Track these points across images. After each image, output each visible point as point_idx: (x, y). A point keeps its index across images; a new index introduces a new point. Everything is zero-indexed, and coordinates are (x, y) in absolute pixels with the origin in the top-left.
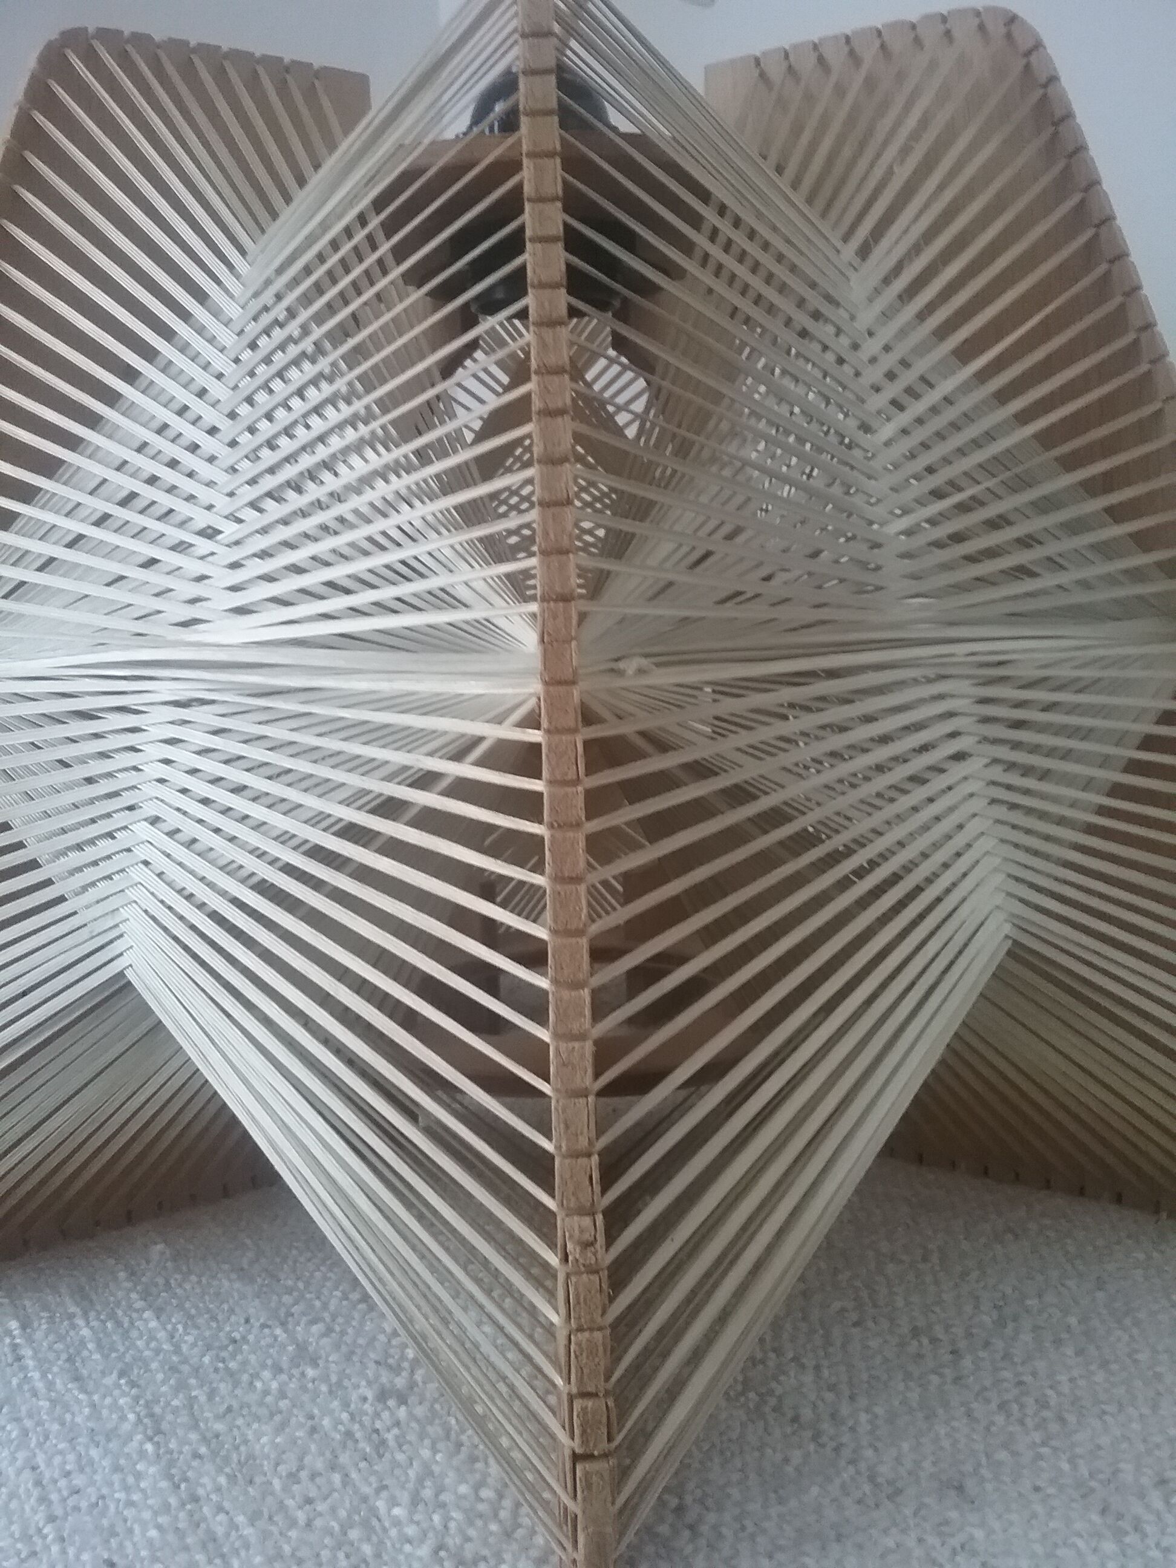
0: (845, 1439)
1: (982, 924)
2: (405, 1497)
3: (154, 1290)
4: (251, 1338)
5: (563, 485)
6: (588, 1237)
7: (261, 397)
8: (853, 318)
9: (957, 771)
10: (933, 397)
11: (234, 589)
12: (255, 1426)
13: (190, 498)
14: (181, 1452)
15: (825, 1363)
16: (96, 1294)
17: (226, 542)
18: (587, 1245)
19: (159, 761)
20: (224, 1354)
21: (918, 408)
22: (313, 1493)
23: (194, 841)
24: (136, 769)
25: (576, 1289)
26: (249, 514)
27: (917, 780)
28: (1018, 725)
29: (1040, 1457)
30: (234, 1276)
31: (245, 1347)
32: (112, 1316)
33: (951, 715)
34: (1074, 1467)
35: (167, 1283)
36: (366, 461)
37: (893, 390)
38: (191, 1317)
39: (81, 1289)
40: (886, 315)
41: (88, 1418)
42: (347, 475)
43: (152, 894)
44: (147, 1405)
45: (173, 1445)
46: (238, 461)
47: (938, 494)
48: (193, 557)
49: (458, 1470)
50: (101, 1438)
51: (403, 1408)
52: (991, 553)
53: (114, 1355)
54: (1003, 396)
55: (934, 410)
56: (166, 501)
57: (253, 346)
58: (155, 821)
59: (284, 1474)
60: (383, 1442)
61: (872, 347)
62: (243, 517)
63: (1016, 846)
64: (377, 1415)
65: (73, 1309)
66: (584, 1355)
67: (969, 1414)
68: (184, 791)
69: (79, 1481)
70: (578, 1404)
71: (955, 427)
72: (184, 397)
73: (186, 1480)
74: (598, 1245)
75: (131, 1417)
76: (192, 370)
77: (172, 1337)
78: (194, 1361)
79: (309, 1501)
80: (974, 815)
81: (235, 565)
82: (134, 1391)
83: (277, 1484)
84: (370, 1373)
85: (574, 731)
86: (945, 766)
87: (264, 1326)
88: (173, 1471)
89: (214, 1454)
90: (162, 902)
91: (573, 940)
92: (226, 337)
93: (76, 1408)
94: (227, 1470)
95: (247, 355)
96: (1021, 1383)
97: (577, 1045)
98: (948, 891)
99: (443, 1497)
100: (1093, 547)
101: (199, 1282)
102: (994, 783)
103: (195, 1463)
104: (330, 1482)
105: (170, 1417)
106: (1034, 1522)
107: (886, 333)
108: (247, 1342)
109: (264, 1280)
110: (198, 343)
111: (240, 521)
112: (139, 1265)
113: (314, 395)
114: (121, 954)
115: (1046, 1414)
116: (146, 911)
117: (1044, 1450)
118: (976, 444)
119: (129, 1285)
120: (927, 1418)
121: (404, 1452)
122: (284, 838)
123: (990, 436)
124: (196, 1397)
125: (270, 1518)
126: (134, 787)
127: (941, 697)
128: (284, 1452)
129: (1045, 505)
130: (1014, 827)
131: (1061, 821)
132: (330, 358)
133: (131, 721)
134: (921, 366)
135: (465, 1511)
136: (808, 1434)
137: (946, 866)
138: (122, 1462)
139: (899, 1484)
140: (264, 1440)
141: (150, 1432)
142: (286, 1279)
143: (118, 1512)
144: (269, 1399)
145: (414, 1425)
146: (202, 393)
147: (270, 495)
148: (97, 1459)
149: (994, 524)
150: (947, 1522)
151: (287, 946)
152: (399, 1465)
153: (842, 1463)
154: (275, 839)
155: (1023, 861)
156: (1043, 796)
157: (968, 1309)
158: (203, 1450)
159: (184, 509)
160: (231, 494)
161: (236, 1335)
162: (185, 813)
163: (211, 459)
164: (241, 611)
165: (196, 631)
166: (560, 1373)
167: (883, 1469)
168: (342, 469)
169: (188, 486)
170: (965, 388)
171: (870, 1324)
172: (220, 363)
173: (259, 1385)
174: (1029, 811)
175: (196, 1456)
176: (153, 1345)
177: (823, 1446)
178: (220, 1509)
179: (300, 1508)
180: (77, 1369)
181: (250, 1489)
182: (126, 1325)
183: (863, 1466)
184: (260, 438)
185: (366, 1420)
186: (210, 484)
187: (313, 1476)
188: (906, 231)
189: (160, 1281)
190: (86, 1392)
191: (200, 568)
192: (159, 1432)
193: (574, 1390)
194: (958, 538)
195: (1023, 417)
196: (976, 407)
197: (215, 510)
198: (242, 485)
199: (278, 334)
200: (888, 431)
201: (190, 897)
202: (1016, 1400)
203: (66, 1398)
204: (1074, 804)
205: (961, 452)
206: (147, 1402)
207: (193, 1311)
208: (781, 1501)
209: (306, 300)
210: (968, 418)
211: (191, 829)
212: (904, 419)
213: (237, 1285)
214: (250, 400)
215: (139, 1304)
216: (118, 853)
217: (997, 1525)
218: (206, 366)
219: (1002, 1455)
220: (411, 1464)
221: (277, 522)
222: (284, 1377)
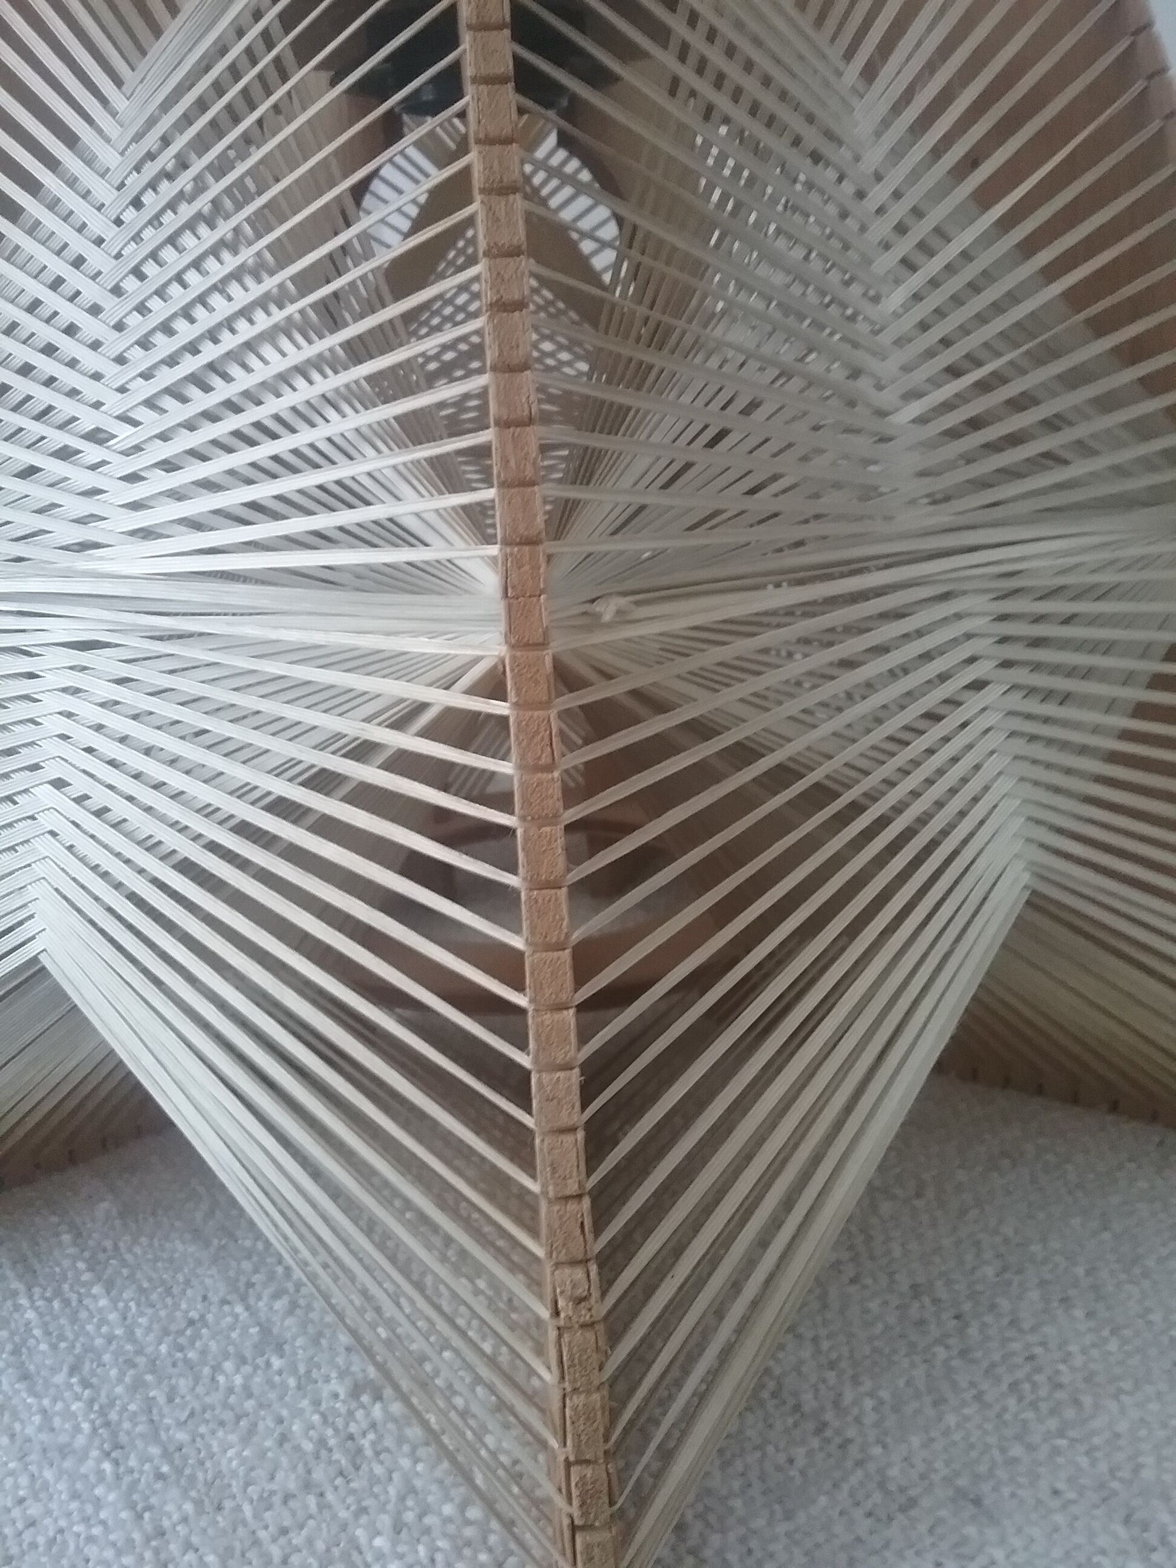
0: (851, 1433)
1: (1000, 876)
2: (385, 1521)
3: (101, 1256)
4: (210, 1318)
5: (524, 400)
6: (581, 1292)
7: (150, 269)
8: (857, 159)
9: (974, 702)
10: (950, 252)
11: (136, 506)
12: (220, 1434)
13: (73, 393)
14: (141, 1472)
15: (823, 1332)
16: (40, 1261)
17: (121, 447)
18: (579, 1301)
19: (60, 713)
20: (181, 1340)
21: (934, 266)
22: (287, 1523)
23: (106, 810)
24: (32, 721)
25: (570, 1350)
26: (143, 414)
27: (934, 717)
28: (1037, 643)
29: (1056, 1451)
30: (188, 1236)
31: (204, 1331)
32: (58, 1293)
33: (969, 636)
34: (1093, 1463)
35: (116, 1248)
36: (284, 355)
37: (904, 246)
38: (142, 1290)
39: (25, 1260)
40: (897, 153)
41: (40, 1429)
42: (261, 373)
43: (63, 869)
44: (102, 1412)
45: (133, 1462)
46: (128, 349)
47: (954, 372)
48: (81, 466)
49: (440, 1482)
50: (53, 1454)
51: (378, 1406)
52: (1014, 440)
53: (63, 1345)
54: (1029, 247)
55: (950, 269)
56: (44, 396)
57: (137, 203)
58: (59, 784)
59: (255, 1497)
60: (360, 1451)
61: (879, 194)
62: (138, 418)
63: (1036, 783)
64: (351, 1413)
65: (16, 1285)
66: (582, 1420)
67: (979, 1397)
68: (89, 750)
69: (34, 1510)
70: (575, 1471)
71: (974, 288)
72: (58, 267)
73: (149, 1508)
74: (593, 1300)
75: (86, 1426)
76: (65, 233)
77: (125, 1318)
78: (149, 1350)
79: (284, 1531)
80: (992, 753)
81: (133, 478)
82: (87, 1392)
83: (247, 1510)
84: (340, 1360)
85: (546, 705)
86: (959, 698)
87: (224, 1302)
88: (135, 1497)
89: (179, 1471)
90: (74, 879)
91: (556, 954)
92: (103, 191)
93: (24, 1416)
94: (193, 1494)
95: (129, 215)
96: (1031, 1358)
97: (561, 1075)
98: (965, 842)
99: (428, 1520)
100: (1126, 425)
101: (151, 1245)
102: (1011, 713)
103: (159, 1486)
104: (306, 1507)
105: (126, 1425)
106: (1055, 1536)
107: (896, 177)
108: (206, 1325)
109: (221, 1240)
110: (70, 199)
111: (135, 423)
112: (84, 1223)
113: (216, 270)
114: (33, 938)
115: (1060, 1395)
116: (56, 890)
117: (1062, 1442)
118: (998, 308)
119: (72, 1250)
120: (935, 1404)
121: (382, 1463)
122: (208, 812)
123: (1013, 298)
124: (154, 1398)
125: (243, 1555)
126: (32, 744)
127: (958, 616)
128: (252, 1469)
129: (1073, 379)
130: (1035, 762)
131: (1083, 750)
132: (234, 222)
133: (24, 664)
134: (936, 215)
135: (451, 1538)
136: (811, 1426)
137: (962, 814)
138: (79, 1486)
139: (913, 1492)
140: (231, 1453)
141: (107, 1446)
142: (244, 1239)
143: (79, 1550)
144: (232, 1399)
145: (391, 1426)
146: (78, 262)
147: (169, 391)
148: (52, 1482)
149: (1018, 404)
150: (964, 1541)
151: (223, 940)
152: (378, 1481)
153: (849, 1464)
154: (198, 811)
155: (1045, 801)
156: (1064, 723)
157: (969, 1258)
158: (165, 1469)
159: (66, 407)
160: (122, 390)
161: (194, 1315)
162: (92, 776)
163: (95, 345)
164: (146, 534)
165: (92, 558)
166: (555, 1433)
167: (894, 1472)
168: (253, 361)
169: (68, 378)
170: (986, 240)
171: (869, 1281)
172: (98, 224)
173: (221, 1379)
174: (1050, 742)
175: (160, 1476)
176: (104, 1329)
177: (828, 1441)
178: (188, 1546)
179: (274, 1540)
180: (23, 1363)
181: (219, 1519)
182: (74, 1304)
183: (871, 1467)
184: (154, 320)
185: (340, 1422)
186: (97, 377)
187: (287, 1498)
188: (919, 44)
189: (108, 1244)
190: (36, 1395)
191: (90, 480)
192: (118, 1446)
193: (572, 1458)
194: (975, 424)
195: (1051, 273)
196: (997, 263)
197: (103, 408)
198: (134, 378)
199: (168, 190)
200: (897, 298)
201: (105, 876)
202: (1028, 1378)
203: (14, 1402)
204: (1096, 730)
205: (982, 319)
206: (101, 1407)
207: (146, 1285)
208: (788, 1516)
209: (201, 144)
210: (988, 277)
211: (100, 797)
212: (916, 281)
213: (192, 1249)
214: (138, 273)
215: (86, 1277)
216: (20, 820)
217: (1017, 1542)
218: (81, 228)
219: (1017, 1451)
220: (391, 1479)
221: (180, 425)
222: (247, 1369)
